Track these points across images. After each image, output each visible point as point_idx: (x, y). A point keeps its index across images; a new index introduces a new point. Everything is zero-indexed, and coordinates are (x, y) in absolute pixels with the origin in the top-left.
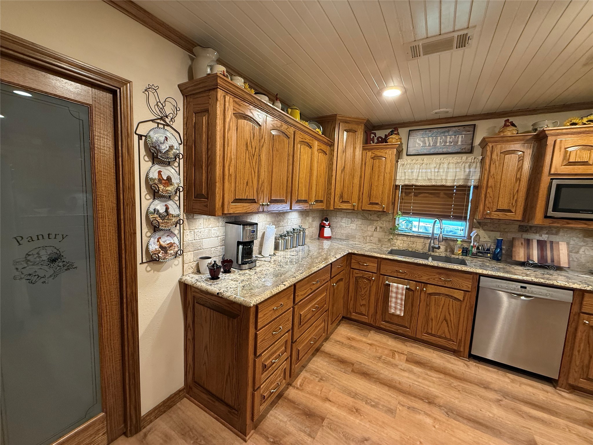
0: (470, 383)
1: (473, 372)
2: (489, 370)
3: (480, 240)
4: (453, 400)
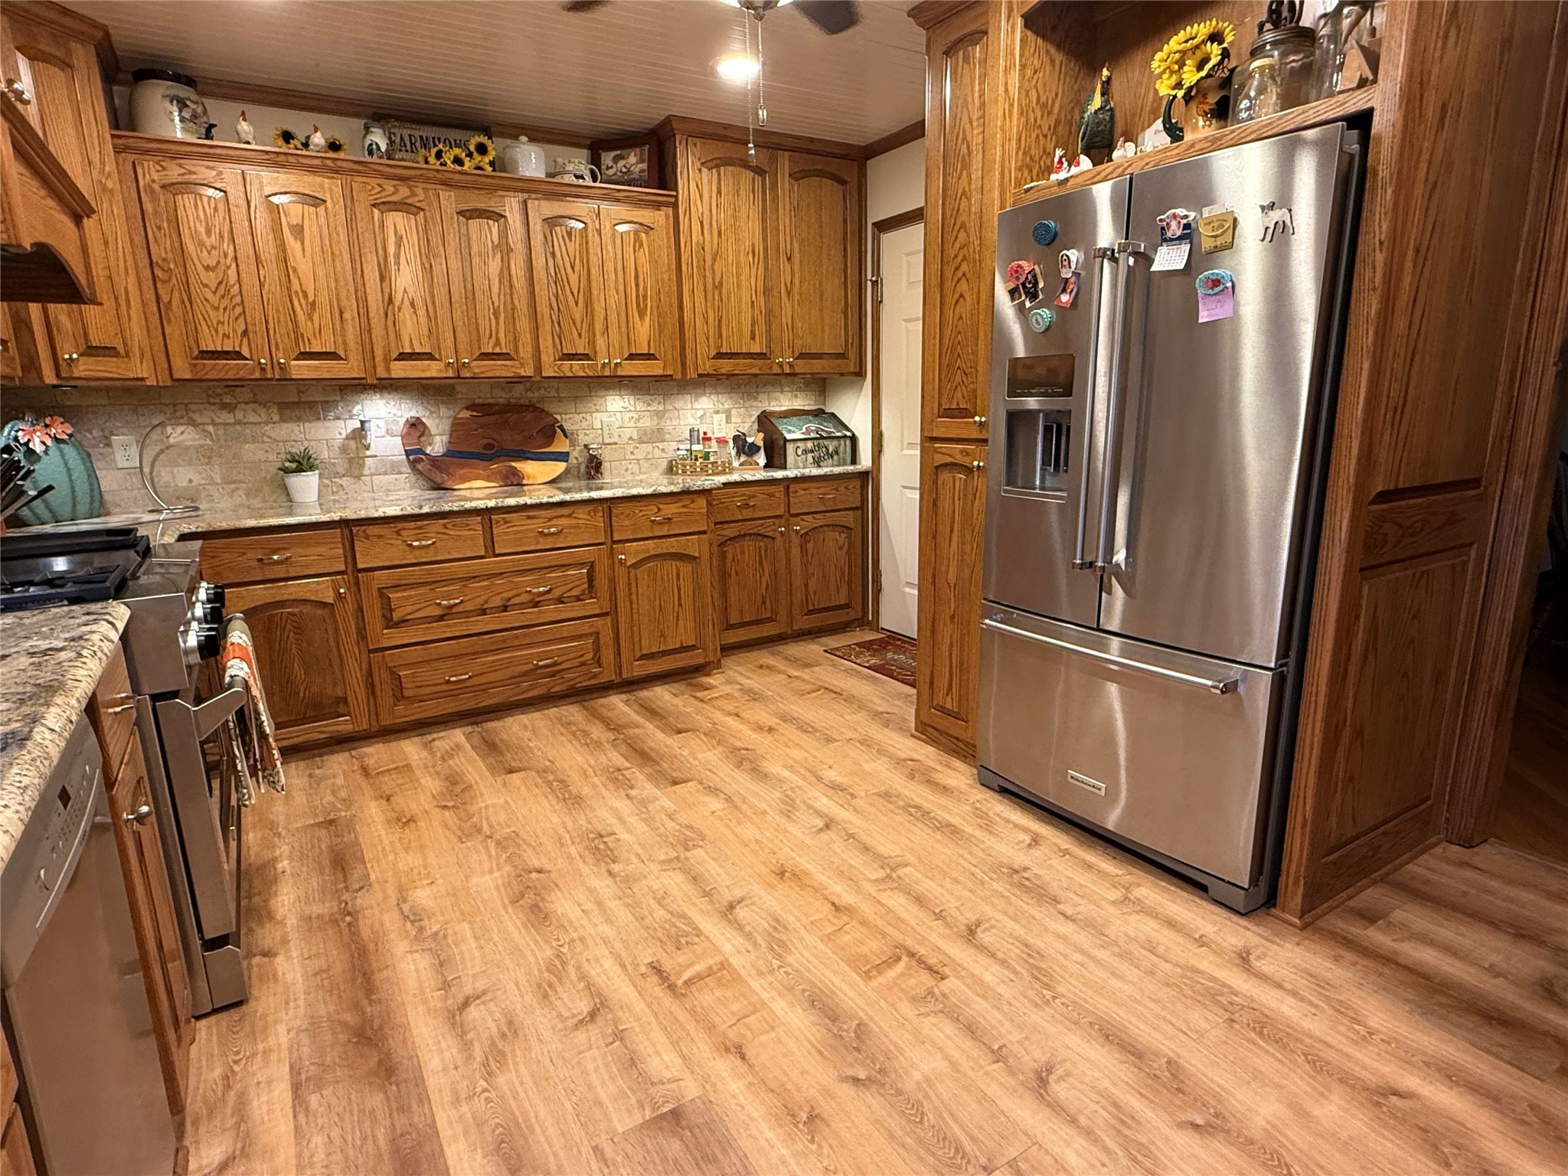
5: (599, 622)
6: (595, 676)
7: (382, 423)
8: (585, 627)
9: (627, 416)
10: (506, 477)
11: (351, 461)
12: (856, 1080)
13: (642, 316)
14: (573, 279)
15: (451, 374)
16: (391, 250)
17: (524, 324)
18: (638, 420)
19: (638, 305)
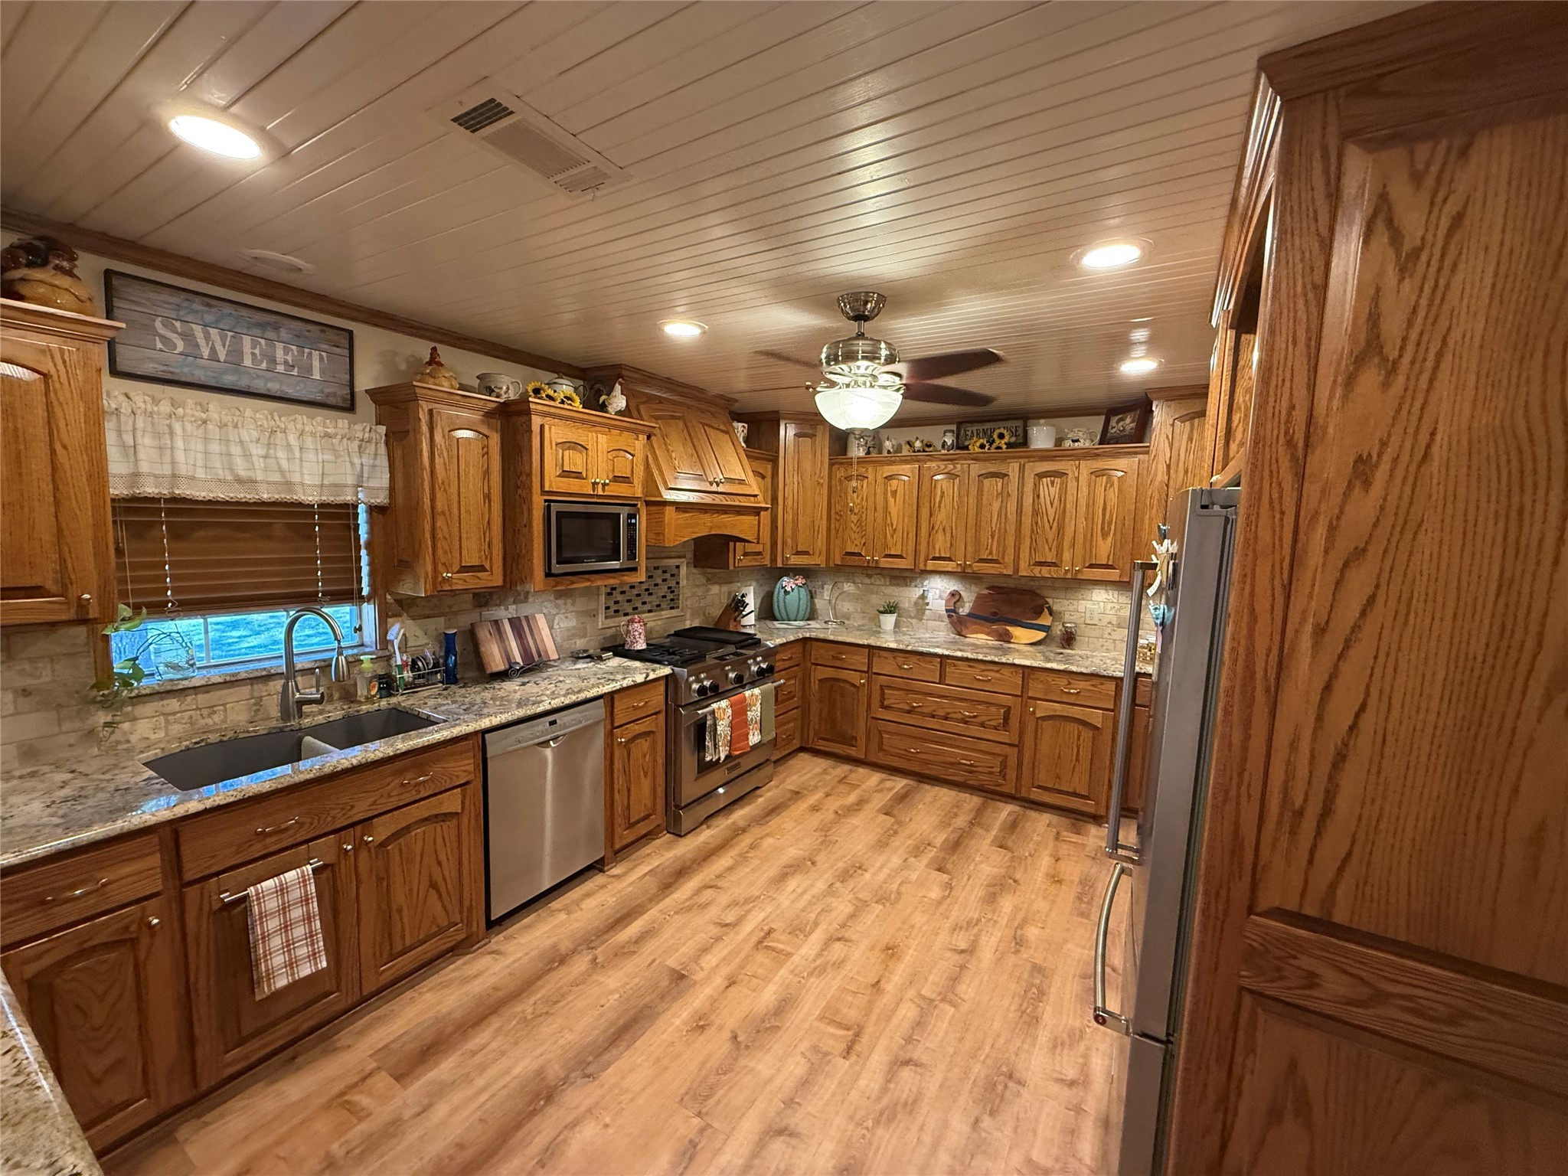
0: (539, 978)
1: (519, 955)
2: (528, 927)
3: (409, 645)
4: (561, 1042)
5: (1008, 750)
6: (999, 785)
7: (938, 592)
8: (998, 749)
9: (1109, 606)
10: (1001, 635)
11: (918, 610)
12: (735, 1037)
13: (1105, 535)
14: (1051, 511)
15: (959, 570)
16: (938, 499)
17: (1010, 541)
18: (1119, 610)
19: (1103, 528)
